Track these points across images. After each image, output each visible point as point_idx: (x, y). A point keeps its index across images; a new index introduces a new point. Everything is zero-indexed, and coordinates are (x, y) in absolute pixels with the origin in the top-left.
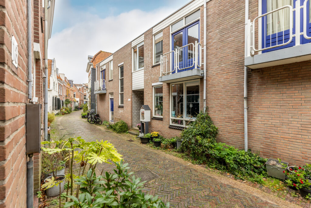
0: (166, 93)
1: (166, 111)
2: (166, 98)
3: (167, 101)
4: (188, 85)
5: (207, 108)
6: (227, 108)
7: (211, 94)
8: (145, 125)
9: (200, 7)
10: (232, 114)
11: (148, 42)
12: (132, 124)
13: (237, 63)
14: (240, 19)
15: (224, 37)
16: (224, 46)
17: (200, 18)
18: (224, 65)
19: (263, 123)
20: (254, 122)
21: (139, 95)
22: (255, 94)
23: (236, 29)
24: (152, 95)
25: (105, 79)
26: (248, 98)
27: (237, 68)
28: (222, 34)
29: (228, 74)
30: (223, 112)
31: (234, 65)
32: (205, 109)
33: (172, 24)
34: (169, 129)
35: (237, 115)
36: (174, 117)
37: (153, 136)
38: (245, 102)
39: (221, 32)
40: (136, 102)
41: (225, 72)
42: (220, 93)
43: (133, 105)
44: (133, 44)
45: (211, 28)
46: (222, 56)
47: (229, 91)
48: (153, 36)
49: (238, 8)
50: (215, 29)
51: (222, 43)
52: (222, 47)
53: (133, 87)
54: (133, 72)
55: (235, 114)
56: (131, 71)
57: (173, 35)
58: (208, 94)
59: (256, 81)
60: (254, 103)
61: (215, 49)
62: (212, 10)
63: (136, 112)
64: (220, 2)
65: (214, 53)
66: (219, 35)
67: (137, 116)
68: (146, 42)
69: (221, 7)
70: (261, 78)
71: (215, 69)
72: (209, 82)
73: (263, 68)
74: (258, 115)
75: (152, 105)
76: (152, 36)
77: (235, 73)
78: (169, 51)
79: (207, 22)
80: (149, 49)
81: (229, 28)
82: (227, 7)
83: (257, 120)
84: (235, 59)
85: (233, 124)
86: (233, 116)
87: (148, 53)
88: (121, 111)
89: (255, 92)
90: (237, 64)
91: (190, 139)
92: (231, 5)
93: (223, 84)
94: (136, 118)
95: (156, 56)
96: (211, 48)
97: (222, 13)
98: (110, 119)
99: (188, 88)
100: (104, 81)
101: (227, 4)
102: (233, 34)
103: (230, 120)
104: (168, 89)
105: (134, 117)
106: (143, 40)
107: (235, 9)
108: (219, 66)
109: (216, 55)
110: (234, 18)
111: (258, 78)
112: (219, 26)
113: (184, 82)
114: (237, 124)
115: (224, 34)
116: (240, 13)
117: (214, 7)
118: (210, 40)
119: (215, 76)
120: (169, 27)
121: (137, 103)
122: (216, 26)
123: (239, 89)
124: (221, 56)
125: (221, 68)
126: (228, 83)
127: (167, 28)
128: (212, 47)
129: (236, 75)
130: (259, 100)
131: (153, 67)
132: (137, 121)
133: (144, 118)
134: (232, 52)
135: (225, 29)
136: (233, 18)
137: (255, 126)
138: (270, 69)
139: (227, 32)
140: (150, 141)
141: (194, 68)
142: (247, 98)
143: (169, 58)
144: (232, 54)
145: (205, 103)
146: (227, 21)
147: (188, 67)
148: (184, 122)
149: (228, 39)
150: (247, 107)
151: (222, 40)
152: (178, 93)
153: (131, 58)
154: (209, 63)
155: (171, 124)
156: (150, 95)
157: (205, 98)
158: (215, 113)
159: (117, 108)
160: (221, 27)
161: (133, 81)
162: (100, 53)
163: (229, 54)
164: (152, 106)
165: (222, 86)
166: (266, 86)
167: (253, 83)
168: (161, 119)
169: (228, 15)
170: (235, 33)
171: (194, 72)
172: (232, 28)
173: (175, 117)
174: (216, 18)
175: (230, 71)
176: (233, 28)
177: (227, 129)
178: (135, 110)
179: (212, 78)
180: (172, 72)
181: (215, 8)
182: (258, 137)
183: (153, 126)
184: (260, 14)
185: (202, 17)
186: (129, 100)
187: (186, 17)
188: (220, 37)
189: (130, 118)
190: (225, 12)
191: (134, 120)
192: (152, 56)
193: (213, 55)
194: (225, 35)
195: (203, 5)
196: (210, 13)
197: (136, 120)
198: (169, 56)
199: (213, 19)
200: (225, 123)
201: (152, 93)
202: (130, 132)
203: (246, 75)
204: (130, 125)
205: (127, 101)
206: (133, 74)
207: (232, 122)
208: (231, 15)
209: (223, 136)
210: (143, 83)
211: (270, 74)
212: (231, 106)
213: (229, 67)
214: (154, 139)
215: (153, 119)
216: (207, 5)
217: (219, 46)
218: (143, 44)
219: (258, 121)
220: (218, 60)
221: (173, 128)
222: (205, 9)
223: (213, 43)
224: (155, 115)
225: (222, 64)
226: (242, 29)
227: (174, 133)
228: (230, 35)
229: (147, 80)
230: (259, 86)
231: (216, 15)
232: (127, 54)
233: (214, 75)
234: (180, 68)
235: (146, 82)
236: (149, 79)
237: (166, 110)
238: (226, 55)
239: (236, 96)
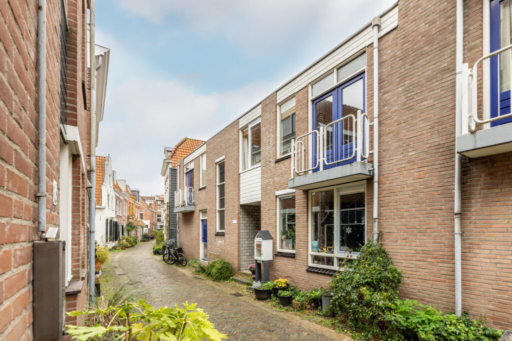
0: (302, 208)
1: (301, 241)
2: (301, 217)
3: (303, 222)
4: (343, 193)
5: (380, 235)
6: (419, 234)
7: (388, 208)
8: (262, 267)
9: (365, 47)
10: (430, 245)
11: (268, 117)
12: (239, 264)
13: (440, 148)
14: (446, 65)
15: (414, 100)
16: (413, 118)
17: (365, 68)
18: (414, 153)
19: (493, 261)
20: (475, 259)
21: (251, 214)
22: (476, 206)
23: (438, 83)
24: (276, 211)
25: (193, 187)
26: (462, 215)
27: (441, 158)
28: (409, 95)
29: (422, 169)
30: (411, 242)
31: (434, 151)
32: (376, 236)
33: (313, 83)
34: (307, 274)
35: (441, 247)
36: (316, 251)
37: (277, 287)
38: (457, 222)
39: (407, 90)
40: (248, 225)
41: (416, 167)
42: (405, 207)
43: (242, 231)
44: (243, 122)
45: (388, 85)
46: (410, 136)
47: (423, 202)
48: (278, 107)
49: (442, 43)
50: (395, 86)
51: (410, 112)
52: (410, 119)
53: (241, 200)
54: (240, 172)
55: (435, 244)
56: (238, 171)
57: (315, 102)
58: (382, 209)
59: (479, 180)
60: (476, 223)
61: (396, 124)
62: (389, 52)
63: (246, 242)
64: (405, 35)
65: (394, 131)
66: (404, 97)
67: (248, 251)
68: (264, 117)
69: (407, 44)
70: (490, 174)
71: (395, 160)
72: (385, 186)
73: (494, 155)
74: (484, 246)
75: (276, 230)
76: (276, 107)
77: (436, 167)
78: (308, 132)
79: (379, 73)
80: (271, 131)
81: (424, 82)
82: (420, 44)
83: (482, 256)
84: (437, 139)
85: (431, 263)
86: (431, 249)
87: (269, 136)
88: (220, 241)
89: (477, 202)
90: (441, 150)
91: (348, 293)
92: (427, 39)
93: (411, 188)
94: (246, 254)
95: (282, 142)
96: (387, 122)
97: (410, 56)
98: (202, 256)
99: (342, 197)
100: (191, 190)
101: (420, 37)
102: (432, 93)
103: (426, 257)
104: (306, 200)
105: (244, 251)
106: (260, 114)
107: (435, 47)
108: (404, 155)
109: (398, 134)
110: (433, 62)
111: (483, 175)
112: (403, 80)
113: (335, 188)
114: (441, 264)
115: (412, 94)
116: (446, 53)
117: (393, 46)
118: (385, 108)
119: (395, 174)
120: (306, 88)
121: (249, 228)
122: (397, 80)
123: (443, 198)
124: (408, 137)
125: (407, 158)
126: (422, 187)
127: (302, 91)
128: (390, 121)
129: (438, 171)
130: (486, 217)
131: (277, 161)
132: (248, 259)
133: (260, 255)
134: (429, 127)
135: (415, 85)
136: (431, 64)
137: (476, 268)
138: (509, 157)
139: (419, 91)
140: (272, 295)
141: (356, 160)
142: (460, 214)
143: (308, 144)
144: (430, 130)
145: (376, 224)
146: (420, 69)
147: (344, 160)
148: (335, 261)
149: (422, 104)
150: (461, 231)
151: (410, 105)
152: (323, 208)
153: (239, 148)
154: (385, 151)
155: (311, 264)
156: (271, 212)
157: (375, 215)
158: (397, 244)
159: (213, 236)
160: (406, 83)
161: (241, 189)
162: (184, 141)
163: (424, 132)
164: (276, 232)
165: (410, 192)
166: (499, 191)
167: (474, 186)
168: (292, 256)
169: (420, 58)
170: (435, 92)
171: (356, 169)
172: (429, 83)
173: (319, 252)
174: (397, 66)
175: (426, 164)
176: (432, 81)
177: (419, 273)
178: (244, 240)
179: (390, 178)
180: (313, 170)
181: (395, 48)
182: (482, 289)
183: (277, 268)
184: (487, 52)
185: (370, 65)
186: (235, 221)
187: (340, 67)
188: (406, 99)
189: (236, 253)
190: (415, 54)
191: (244, 257)
192: (276, 142)
193: (391, 135)
194: (415, 96)
195: (373, 43)
196: (385, 57)
197: (246, 257)
198: (308, 141)
199: (391, 67)
200: (415, 262)
201: (276, 209)
202: (237, 278)
203: (459, 171)
204: (236, 266)
205: (230, 223)
206: (241, 175)
207: (429, 260)
208: (427, 58)
209: (411, 286)
210: (260, 192)
211: (508, 166)
212: (428, 231)
213: (424, 156)
214: (280, 292)
215: (278, 255)
216: (379, 42)
217: (404, 118)
218: (259, 121)
219: (483, 258)
220: (401, 143)
221: (314, 272)
222: (376, 52)
223: (392, 113)
224: (282, 248)
225: (410, 150)
226: (449, 83)
227: (318, 281)
228: (426, 95)
229: (267, 185)
230: (485, 191)
231: (398, 59)
232: (231, 141)
233: (394, 171)
234: (328, 162)
235: (264, 189)
236: (271, 183)
237: (301, 238)
238: (418, 134)
239: (439, 211)
